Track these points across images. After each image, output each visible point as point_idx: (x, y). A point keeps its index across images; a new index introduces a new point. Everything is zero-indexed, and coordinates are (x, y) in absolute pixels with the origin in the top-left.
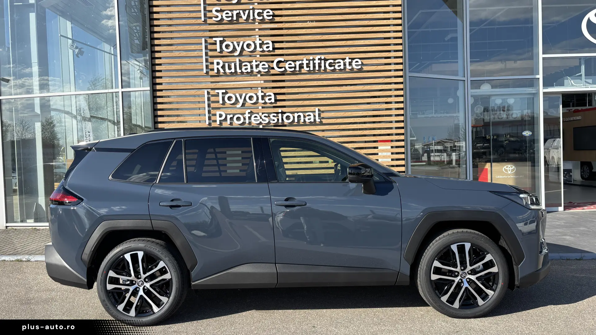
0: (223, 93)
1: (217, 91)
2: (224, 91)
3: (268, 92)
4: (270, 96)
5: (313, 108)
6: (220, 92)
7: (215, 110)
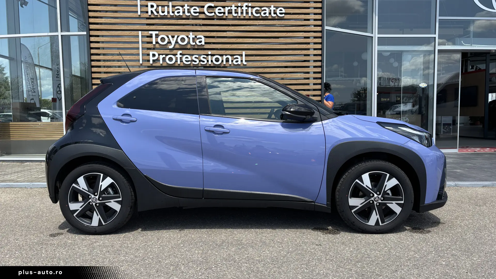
0: (156, 34)
1: (150, 32)
2: (157, 32)
3: (198, 35)
4: (201, 38)
5: (240, 51)
6: (154, 33)
7: (149, 51)
